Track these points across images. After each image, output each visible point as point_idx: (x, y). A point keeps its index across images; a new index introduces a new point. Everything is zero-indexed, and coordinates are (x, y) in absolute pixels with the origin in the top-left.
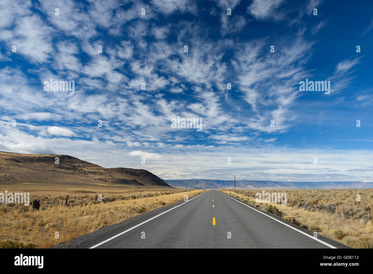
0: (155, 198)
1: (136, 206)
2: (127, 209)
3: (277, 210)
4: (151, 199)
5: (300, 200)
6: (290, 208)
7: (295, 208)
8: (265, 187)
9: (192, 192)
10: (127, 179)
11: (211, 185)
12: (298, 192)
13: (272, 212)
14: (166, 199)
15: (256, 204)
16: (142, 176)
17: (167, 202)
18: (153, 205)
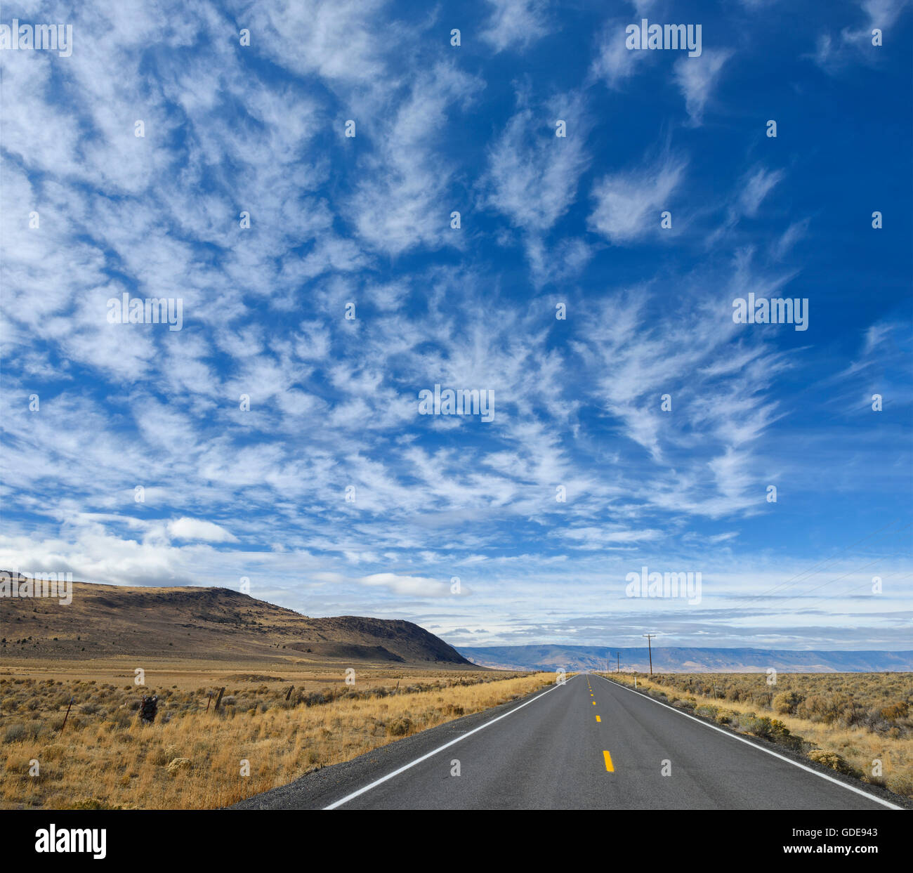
0: (433, 696)
1: (386, 716)
2: (366, 722)
3: (787, 732)
4: (423, 698)
5: (849, 703)
6: (822, 727)
7: (836, 727)
8: (738, 665)
9: (531, 679)
10: (363, 644)
11: (581, 660)
12: (840, 682)
13: (771, 739)
14: (462, 697)
15: (721, 715)
16: (400, 637)
17: (466, 705)
18: (431, 714)
